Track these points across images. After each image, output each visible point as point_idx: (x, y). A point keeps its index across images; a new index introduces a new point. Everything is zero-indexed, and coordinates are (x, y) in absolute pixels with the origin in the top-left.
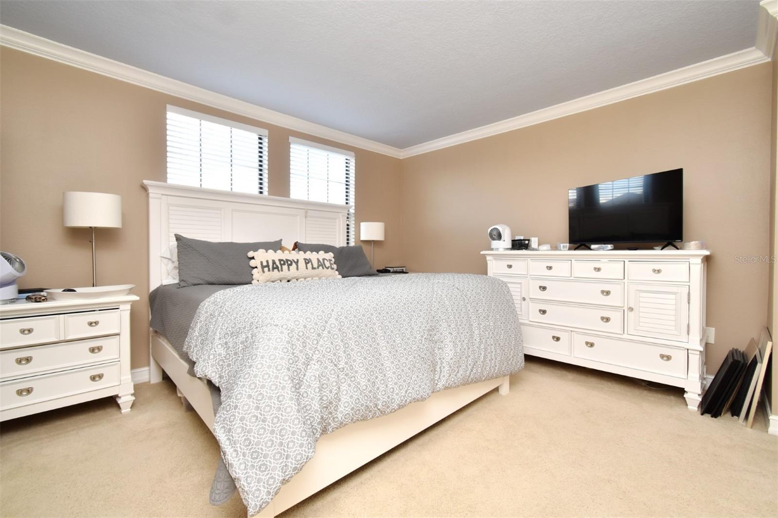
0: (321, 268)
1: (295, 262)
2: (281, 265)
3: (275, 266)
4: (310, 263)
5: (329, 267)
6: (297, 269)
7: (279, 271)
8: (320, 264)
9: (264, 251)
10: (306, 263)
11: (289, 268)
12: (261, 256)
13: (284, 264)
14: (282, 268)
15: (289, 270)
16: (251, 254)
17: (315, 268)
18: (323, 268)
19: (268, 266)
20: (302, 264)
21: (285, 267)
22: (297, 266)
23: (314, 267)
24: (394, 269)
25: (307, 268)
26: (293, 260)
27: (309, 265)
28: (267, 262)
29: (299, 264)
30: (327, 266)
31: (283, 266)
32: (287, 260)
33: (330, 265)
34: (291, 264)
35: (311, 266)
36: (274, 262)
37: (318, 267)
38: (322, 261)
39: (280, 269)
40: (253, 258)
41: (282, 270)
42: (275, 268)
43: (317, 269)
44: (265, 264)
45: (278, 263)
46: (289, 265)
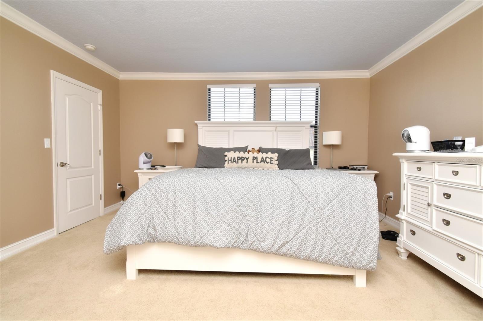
0: (263, 162)
1: (246, 158)
2: (238, 160)
3: (234, 160)
4: (256, 159)
5: (269, 162)
6: (247, 162)
7: (236, 163)
8: (263, 160)
9: (233, 152)
10: (253, 159)
11: (242, 162)
12: (230, 155)
13: (240, 159)
14: (238, 161)
15: (242, 163)
16: (226, 154)
17: (259, 163)
18: (264, 163)
19: (231, 160)
20: (250, 160)
21: (240, 161)
22: (247, 161)
23: (258, 161)
24: (354, 166)
25: (253, 162)
26: (246, 157)
27: (255, 161)
28: (231, 158)
29: (248, 160)
30: (267, 162)
31: (239, 161)
32: (242, 157)
33: (270, 161)
34: (244, 160)
35: (256, 161)
36: (234, 158)
37: (261, 162)
38: (264, 158)
39: (237, 162)
40: (226, 156)
41: (238, 163)
42: (235, 162)
43: (260, 163)
44: (230, 159)
45: (236, 159)
46: (242, 160)
